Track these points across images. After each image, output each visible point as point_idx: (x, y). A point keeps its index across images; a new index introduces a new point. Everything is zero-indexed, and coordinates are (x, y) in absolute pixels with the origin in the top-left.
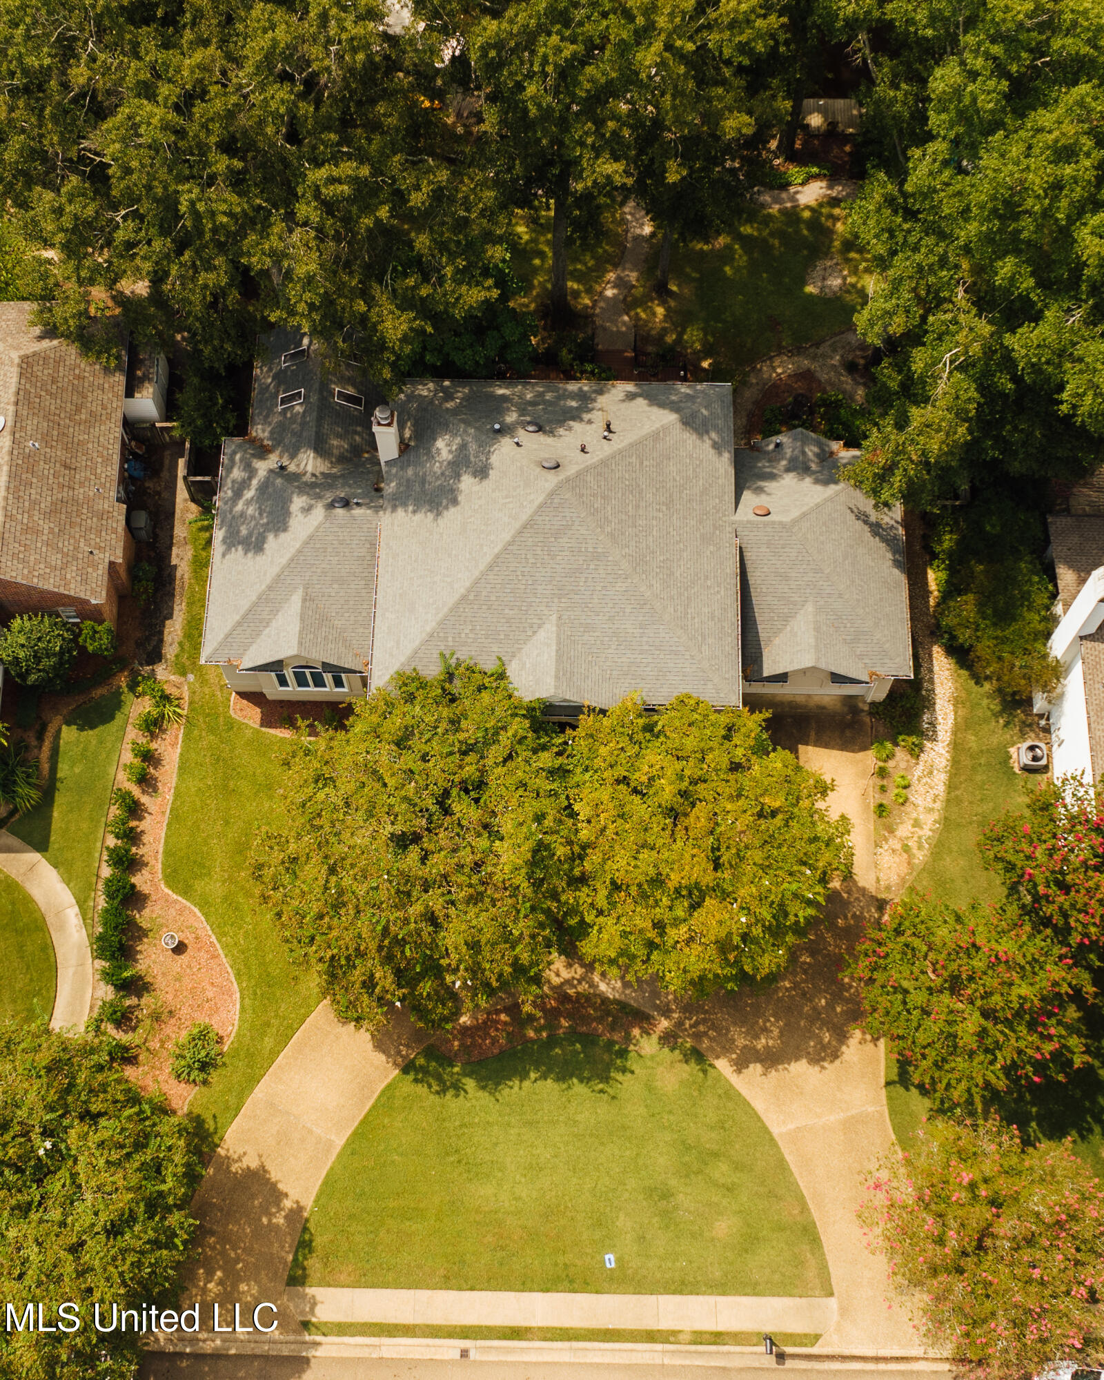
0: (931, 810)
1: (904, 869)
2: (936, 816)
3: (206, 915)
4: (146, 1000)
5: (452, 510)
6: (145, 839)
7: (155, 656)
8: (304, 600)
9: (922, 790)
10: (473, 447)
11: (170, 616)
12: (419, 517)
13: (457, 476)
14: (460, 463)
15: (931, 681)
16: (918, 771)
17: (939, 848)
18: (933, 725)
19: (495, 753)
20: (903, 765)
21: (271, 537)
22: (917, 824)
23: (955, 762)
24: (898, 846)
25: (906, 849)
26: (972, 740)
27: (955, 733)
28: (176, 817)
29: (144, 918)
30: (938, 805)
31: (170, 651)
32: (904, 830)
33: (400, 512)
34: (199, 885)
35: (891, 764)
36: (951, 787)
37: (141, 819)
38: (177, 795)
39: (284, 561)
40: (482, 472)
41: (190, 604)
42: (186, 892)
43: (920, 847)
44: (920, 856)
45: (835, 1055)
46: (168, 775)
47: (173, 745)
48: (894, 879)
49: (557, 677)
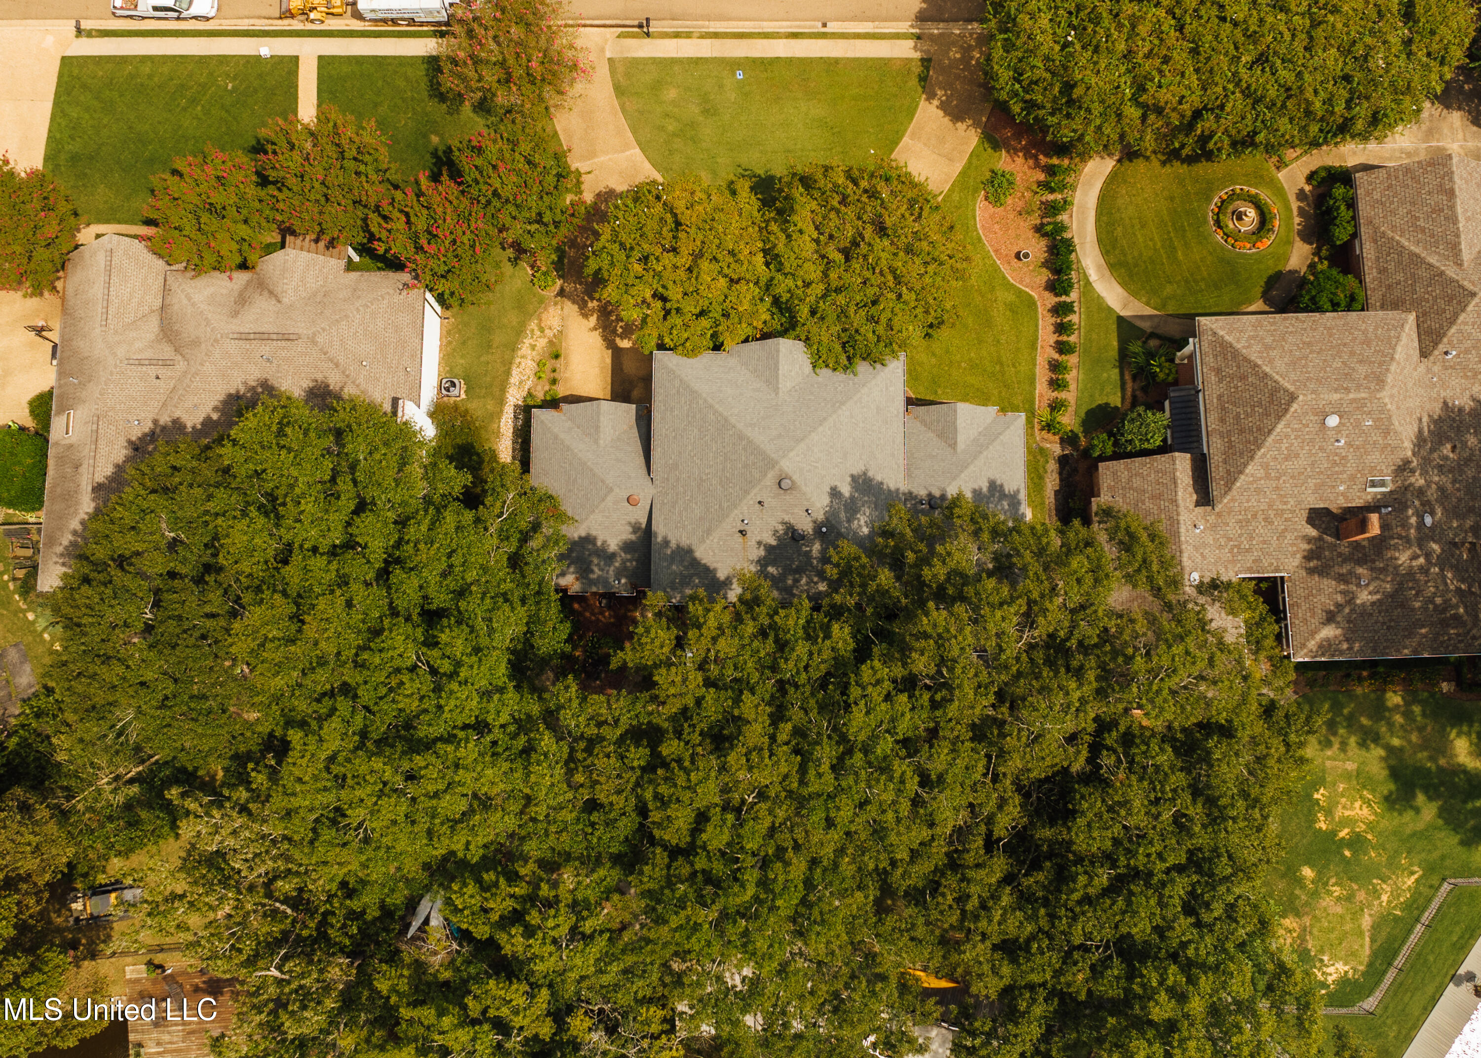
0: (523, 357)
1: (544, 316)
2: (520, 353)
3: (1004, 278)
4: (1038, 222)
5: (855, 473)
6: (1052, 328)
7: (1063, 461)
8: (955, 443)
9: (528, 371)
10: (843, 515)
11: (1057, 493)
12: (879, 478)
13: (852, 498)
14: (852, 508)
15: (514, 450)
16: (529, 384)
17: (520, 332)
18: (516, 417)
19: (818, 289)
20: (539, 388)
21: (985, 490)
22: (533, 347)
23: (503, 390)
24: (547, 331)
25: (542, 330)
26: (490, 406)
27: (502, 411)
28: (1033, 346)
29: (1045, 275)
30: (518, 360)
31: (1052, 466)
32: (542, 343)
33: (892, 487)
34: (1011, 297)
35: (547, 388)
36: (508, 373)
37: (1058, 343)
38: (1034, 360)
39: (972, 468)
40: (835, 493)
41: (1043, 503)
42: (1020, 293)
43: (532, 331)
44: (533, 325)
45: (599, 195)
46: (1042, 375)
47: (1041, 395)
48: (551, 310)
49: (778, 351)
